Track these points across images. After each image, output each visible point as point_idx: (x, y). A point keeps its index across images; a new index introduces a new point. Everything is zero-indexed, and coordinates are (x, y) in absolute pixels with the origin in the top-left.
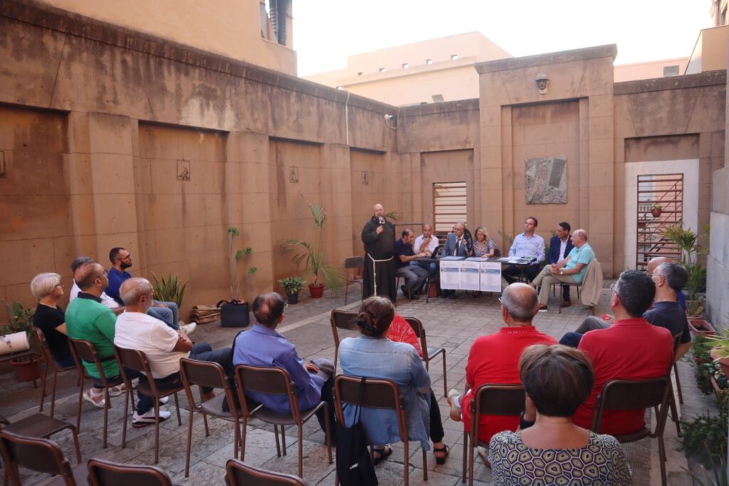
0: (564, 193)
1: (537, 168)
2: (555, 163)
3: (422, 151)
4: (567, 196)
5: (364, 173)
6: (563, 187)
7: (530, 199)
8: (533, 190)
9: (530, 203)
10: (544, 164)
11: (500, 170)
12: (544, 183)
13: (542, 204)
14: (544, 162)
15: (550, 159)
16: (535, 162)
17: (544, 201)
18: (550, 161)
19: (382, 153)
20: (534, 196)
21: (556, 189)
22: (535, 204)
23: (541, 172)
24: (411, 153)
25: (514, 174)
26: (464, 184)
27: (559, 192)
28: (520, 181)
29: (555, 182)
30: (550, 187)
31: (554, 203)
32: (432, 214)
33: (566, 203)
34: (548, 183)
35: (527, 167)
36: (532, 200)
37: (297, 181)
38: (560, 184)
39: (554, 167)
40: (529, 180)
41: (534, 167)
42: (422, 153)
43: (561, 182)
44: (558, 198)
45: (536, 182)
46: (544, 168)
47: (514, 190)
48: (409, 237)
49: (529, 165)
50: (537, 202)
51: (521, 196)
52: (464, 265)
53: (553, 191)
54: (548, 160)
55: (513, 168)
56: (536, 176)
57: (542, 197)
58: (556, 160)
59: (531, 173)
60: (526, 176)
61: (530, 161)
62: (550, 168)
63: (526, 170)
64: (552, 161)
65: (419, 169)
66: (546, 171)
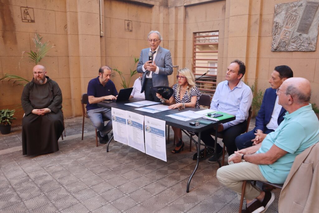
0: (313, 40)
1: (286, 14)
2: (307, 6)
3: (185, 4)
4: (316, 44)
5: (127, 22)
6: (313, 33)
7: (275, 46)
8: (279, 37)
9: (275, 50)
10: (294, 8)
11: (247, 16)
12: (292, 29)
13: (287, 51)
14: (295, 6)
15: (302, 2)
16: (284, 7)
17: (290, 48)
18: (301, 5)
19: (151, 6)
20: (280, 43)
21: (305, 35)
22: (280, 51)
23: (290, 18)
24: (176, 7)
25: (261, 21)
26: (217, 33)
27: (307, 39)
28: (267, 28)
29: (304, 28)
30: (299, 33)
31: (300, 51)
32: (192, 60)
33: (314, 51)
34: (296, 30)
35: (276, 13)
36: (277, 47)
37: (33, 21)
38: (310, 30)
39: (304, 11)
40: (277, 26)
41: (283, 12)
42: (186, 7)
43: (311, 27)
44: (306, 45)
45: (284, 29)
46: (294, 13)
47: (260, 37)
48: (104, 76)
49: (279, 11)
50: (283, 49)
51: (268, 43)
52: (130, 117)
53: (301, 38)
54: (299, 4)
55: (261, 15)
56: (284, 23)
57: (288, 44)
58: (309, 2)
59: (279, 19)
60: (274, 22)
61: (279, 7)
62: (301, 12)
63: (274, 17)
64: (304, 4)
65: (182, 21)
66: (296, 16)
